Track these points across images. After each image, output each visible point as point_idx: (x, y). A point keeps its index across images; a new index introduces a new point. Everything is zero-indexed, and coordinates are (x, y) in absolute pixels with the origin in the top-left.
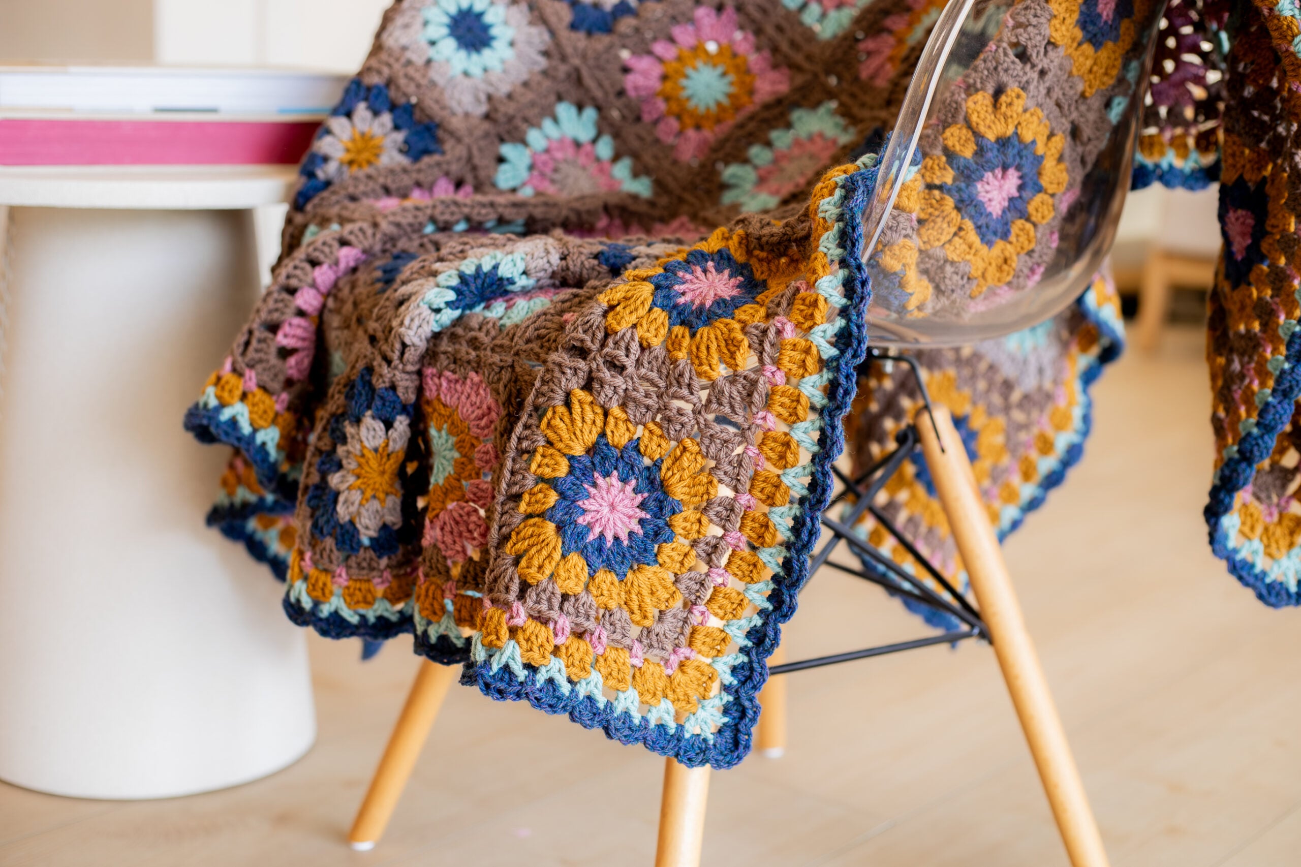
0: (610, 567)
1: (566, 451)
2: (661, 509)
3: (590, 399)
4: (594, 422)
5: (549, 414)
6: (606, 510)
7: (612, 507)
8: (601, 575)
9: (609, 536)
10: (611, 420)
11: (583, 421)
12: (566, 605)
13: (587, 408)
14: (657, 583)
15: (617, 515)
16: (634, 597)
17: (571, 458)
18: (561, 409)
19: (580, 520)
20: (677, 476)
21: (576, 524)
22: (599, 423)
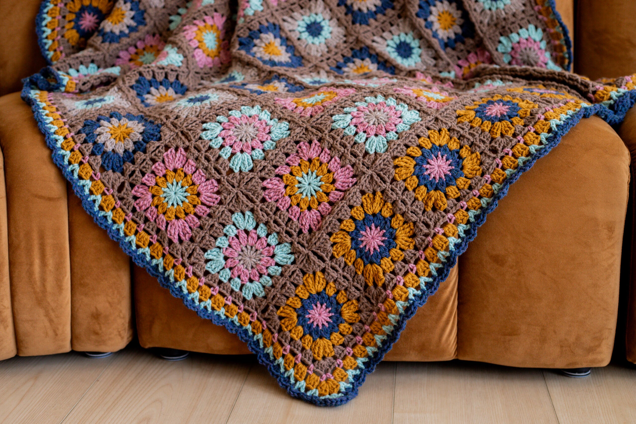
0: (311, 334)
1: (310, 291)
2: (337, 320)
3: (323, 277)
4: (322, 284)
5: (307, 275)
6: (317, 315)
7: (320, 314)
8: (308, 336)
9: (315, 324)
10: (329, 286)
11: (319, 283)
12: (291, 343)
13: (321, 279)
14: (327, 346)
15: (320, 318)
16: (317, 348)
17: (310, 294)
18: (312, 276)
19: (307, 316)
20: (347, 311)
21: (304, 317)
22: (324, 285)
